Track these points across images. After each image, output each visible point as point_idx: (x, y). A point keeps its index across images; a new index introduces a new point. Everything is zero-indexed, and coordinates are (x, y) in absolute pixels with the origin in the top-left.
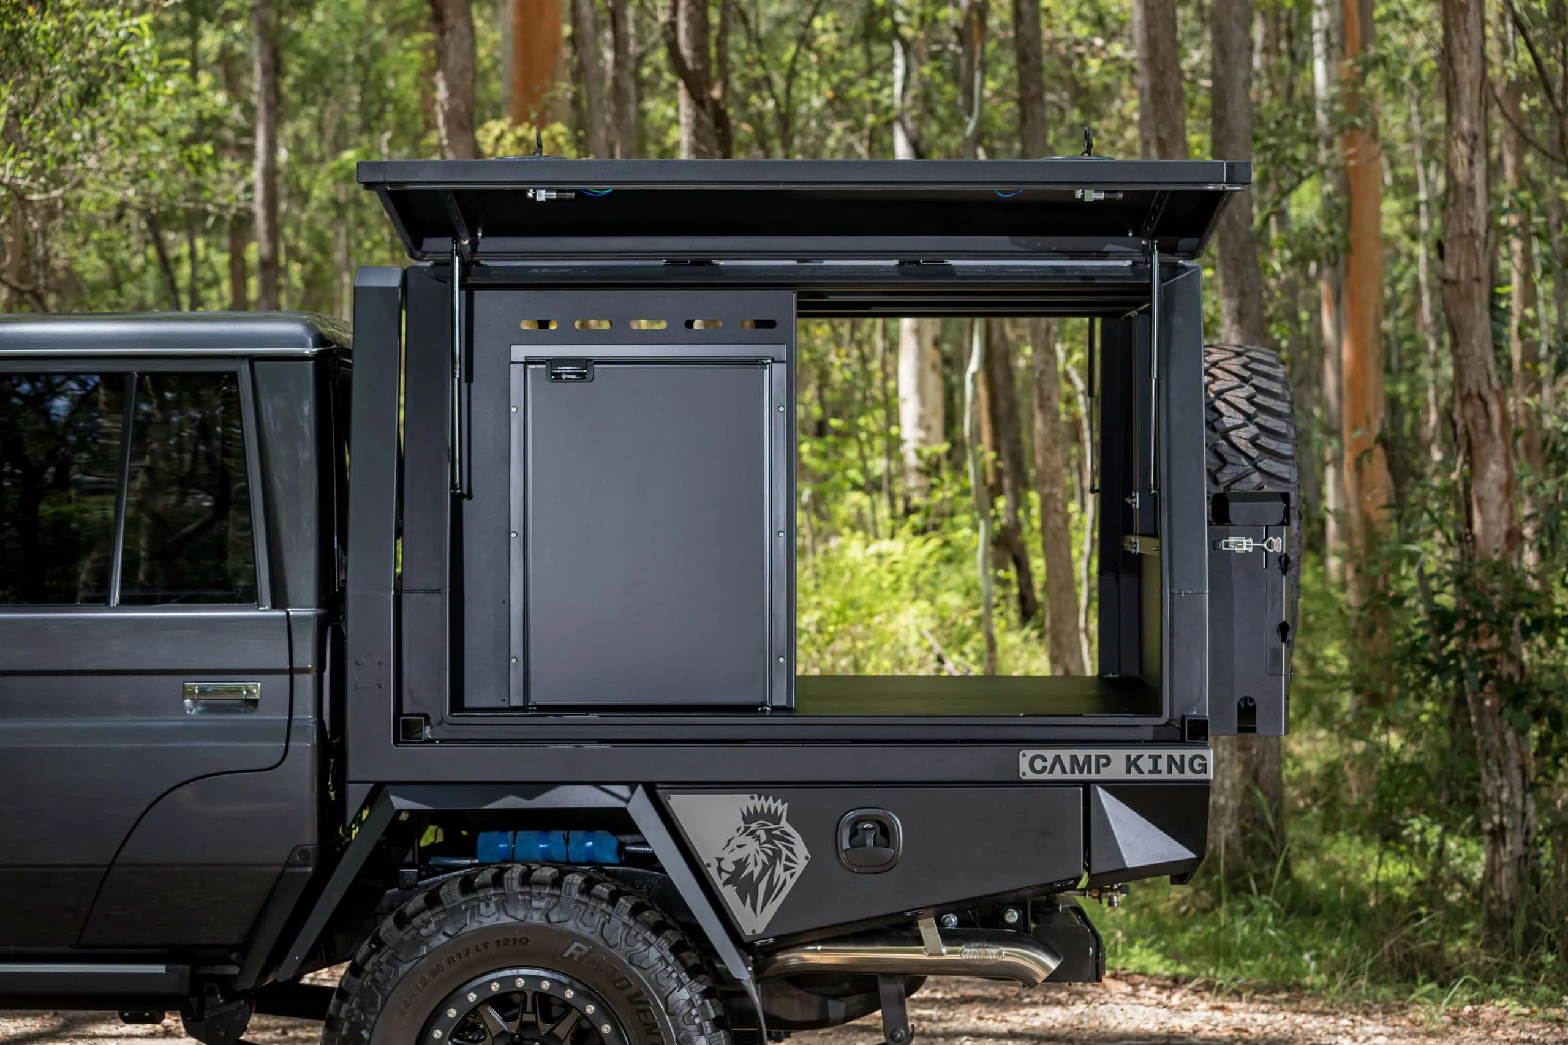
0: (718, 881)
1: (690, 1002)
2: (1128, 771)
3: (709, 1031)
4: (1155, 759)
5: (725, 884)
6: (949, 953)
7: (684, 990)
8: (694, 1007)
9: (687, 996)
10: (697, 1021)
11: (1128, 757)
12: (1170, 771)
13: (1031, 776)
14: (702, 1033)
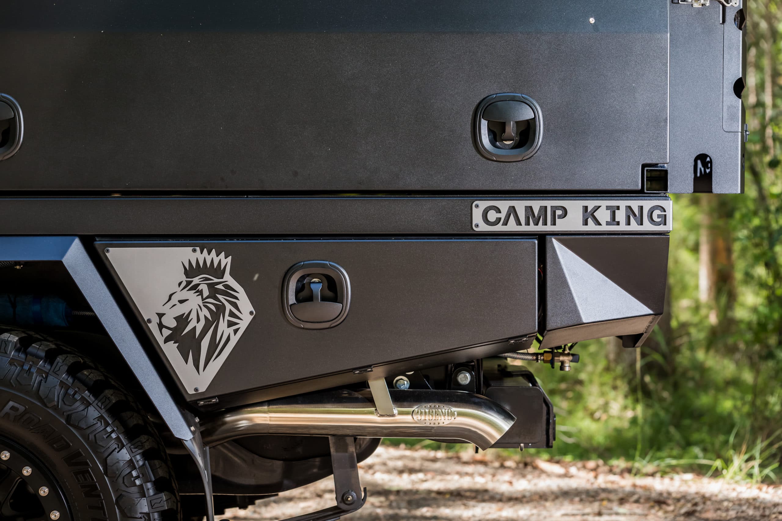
0: (159, 338)
1: (131, 464)
2: (586, 223)
3: (151, 492)
4: (613, 210)
5: (166, 341)
6: (400, 413)
7: (124, 451)
8: (134, 468)
9: (128, 457)
10: (138, 482)
11: (586, 208)
12: (628, 223)
13: (483, 227)
14: (143, 495)
